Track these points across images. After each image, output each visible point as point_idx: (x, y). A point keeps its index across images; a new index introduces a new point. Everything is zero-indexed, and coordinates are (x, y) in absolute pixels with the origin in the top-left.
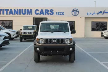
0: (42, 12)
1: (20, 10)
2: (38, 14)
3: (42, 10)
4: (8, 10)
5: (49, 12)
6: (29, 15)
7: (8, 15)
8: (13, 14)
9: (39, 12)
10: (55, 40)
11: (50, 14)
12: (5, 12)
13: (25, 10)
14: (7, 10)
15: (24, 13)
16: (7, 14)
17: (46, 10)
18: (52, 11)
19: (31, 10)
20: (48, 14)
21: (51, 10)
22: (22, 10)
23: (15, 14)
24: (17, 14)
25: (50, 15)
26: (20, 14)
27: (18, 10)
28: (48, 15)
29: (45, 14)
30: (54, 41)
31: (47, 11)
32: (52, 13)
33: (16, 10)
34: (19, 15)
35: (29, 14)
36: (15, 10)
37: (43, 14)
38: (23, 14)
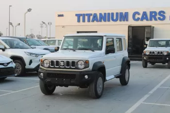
0: (145, 16)
1: (109, 14)
2: (138, 19)
3: (145, 13)
4: (91, 14)
5: (158, 16)
6: (122, 22)
7: (91, 23)
8: (97, 21)
9: (140, 16)
10: (63, 62)
11: (159, 18)
12: (86, 18)
13: (117, 13)
14: (89, 15)
15: (115, 18)
16: (89, 21)
17: (151, 13)
18: (162, 13)
19: (127, 14)
20: (156, 19)
21: (160, 12)
22: (113, 14)
23: (101, 21)
24: (105, 21)
25: (159, 22)
26: (109, 21)
27: (105, 14)
28: (156, 21)
29: (151, 20)
30: (62, 64)
31: (153, 14)
32: (162, 18)
33: (103, 14)
34: (107, 23)
35: (124, 21)
36: (100, 14)
37: (147, 20)
38: (113, 20)
